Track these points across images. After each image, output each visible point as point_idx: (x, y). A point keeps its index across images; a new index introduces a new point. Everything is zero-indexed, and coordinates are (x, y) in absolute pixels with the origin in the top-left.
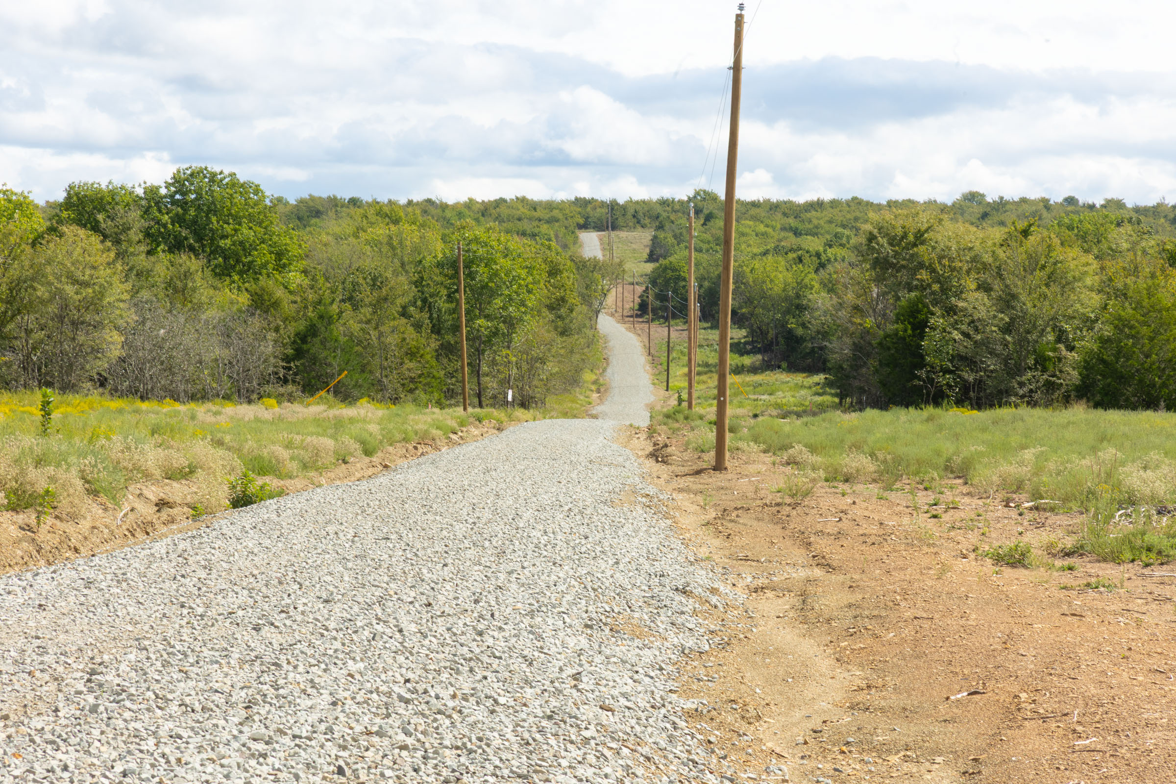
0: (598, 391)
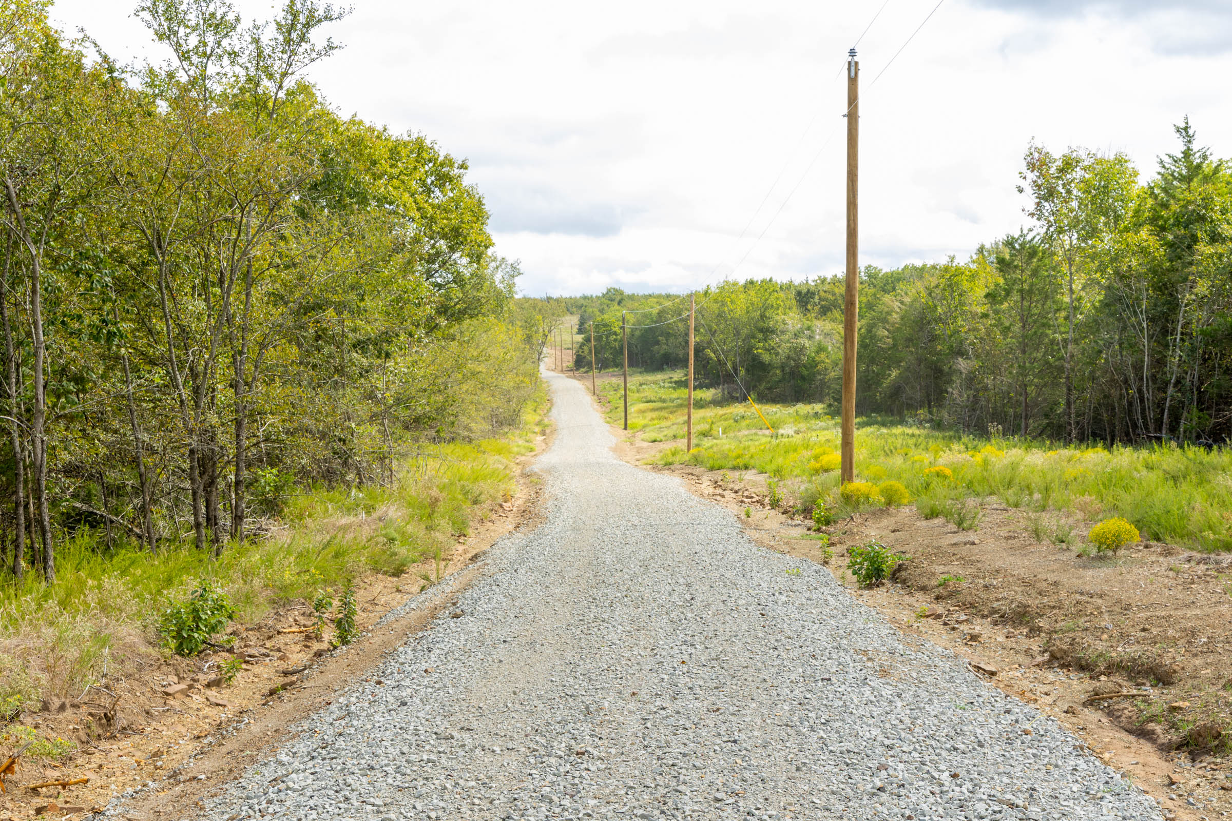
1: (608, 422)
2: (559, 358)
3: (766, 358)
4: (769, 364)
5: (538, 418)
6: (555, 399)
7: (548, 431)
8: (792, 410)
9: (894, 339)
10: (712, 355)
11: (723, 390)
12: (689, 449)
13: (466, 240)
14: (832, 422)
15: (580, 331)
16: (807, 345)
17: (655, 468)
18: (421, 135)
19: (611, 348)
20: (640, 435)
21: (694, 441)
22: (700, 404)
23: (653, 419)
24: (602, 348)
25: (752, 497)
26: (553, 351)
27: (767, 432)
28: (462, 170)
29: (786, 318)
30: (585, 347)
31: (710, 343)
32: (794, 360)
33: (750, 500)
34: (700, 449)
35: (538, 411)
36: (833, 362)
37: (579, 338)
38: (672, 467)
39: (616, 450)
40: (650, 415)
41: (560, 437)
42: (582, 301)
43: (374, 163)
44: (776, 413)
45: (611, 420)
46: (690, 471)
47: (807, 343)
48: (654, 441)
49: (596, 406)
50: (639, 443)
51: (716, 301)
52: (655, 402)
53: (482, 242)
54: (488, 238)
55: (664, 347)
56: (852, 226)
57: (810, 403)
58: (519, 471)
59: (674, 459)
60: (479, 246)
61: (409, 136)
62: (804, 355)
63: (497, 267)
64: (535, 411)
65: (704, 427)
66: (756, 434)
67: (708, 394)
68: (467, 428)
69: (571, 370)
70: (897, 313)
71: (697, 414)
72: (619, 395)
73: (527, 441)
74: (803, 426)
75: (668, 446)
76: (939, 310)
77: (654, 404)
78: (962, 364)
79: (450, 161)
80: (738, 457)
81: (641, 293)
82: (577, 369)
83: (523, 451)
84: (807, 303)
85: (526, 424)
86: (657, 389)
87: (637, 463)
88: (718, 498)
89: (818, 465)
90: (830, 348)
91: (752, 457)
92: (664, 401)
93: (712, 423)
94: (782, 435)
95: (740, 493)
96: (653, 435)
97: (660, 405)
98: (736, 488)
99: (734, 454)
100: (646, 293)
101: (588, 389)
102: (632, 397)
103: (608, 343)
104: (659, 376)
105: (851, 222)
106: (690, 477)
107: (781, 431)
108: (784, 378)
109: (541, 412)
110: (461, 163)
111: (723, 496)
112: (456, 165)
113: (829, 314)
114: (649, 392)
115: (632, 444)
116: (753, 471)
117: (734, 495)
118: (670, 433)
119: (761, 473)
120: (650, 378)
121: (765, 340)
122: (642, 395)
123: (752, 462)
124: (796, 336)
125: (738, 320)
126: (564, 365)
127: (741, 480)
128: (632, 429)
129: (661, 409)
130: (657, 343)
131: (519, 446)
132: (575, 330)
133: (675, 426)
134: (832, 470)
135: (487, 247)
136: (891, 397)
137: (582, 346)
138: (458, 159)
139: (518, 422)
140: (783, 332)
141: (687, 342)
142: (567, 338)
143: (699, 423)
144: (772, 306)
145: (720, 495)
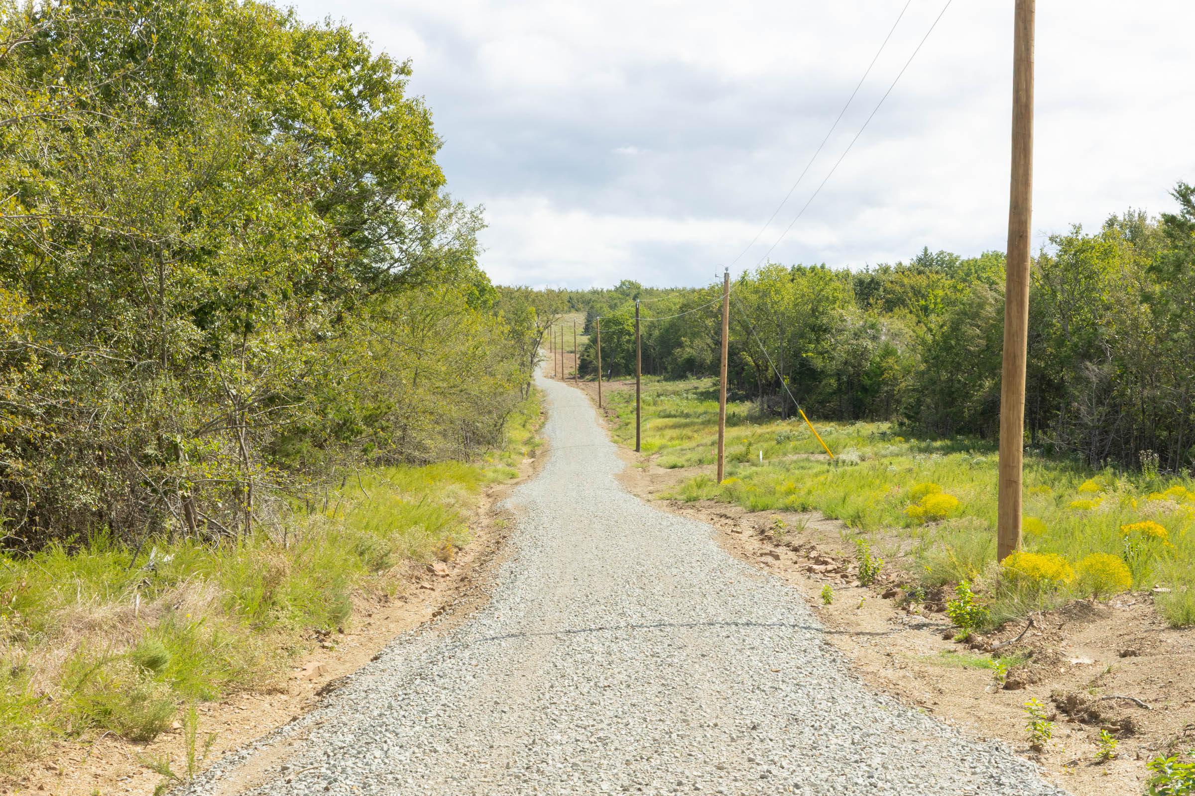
0: (532, 454)
1: (615, 442)
2: (559, 362)
3: (818, 363)
4: (822, 372)
5: (526, 435)
6: (550, 412)
7: (538, 453)
8: (850, 429)
9: (989, 339)
10: (749, 359)
11: (762, 403)
12: (719, 479)
13: (404, 173)
14: (906, 446)
15: (587, 330)
16: (870, 347)
17: (673, 503)
18: (344, 25)
19: (623, 350)
20: (656, 459)
21: (727, 468)
22: (734, 421)
23: (672, 439)
24: (612, 351)
25: (825, 563)
26: (553, 355)
27: (821, 457)
28: (402, 77)
29: (844, 312)
30: (592, 350)
31: (745, 343)
32: (854, 367)
33: (822, 567)
34: (734, 478)
35: (528, 425)
36: (904, 368)
37: (585, 339)
38: (697, 504)
39: (624, 478)
40: (669, 433)
41: (553, 459)
42: (590, 296)
43: (271, 58)
44: (831, 433)
45: (620, 440)
46: (723, 511)
47: (870, 345)
48: (673, 467)
49: (601, 421)
50: (654, 470)
51: (756, 292)
52: (675, 416)
53: (426, 177)
54: (437, 172)
55: (688, 350)
56: (1024, 100)
57: (873, 421)
58: (488, 506)
59: (700, 493)
60: (423, 183)
61: (328, 25)
62: (866, 360)
63: (450, 215)
64: (524, 426)
65: (739, 449)
66: (807, 460)
67: (743, 409)
68: (420, 446)
69: (574, 378)
70: (991, 304)
71: (730, 433)
72: (631, 409)
73: (509, 465)
74: (868, 450)
75: (692, 475)
76: (1059, 297)
77: (674, 420)
78: (1093, 370)
79: (386, 61)
80: (789, 493)
81: (661, 288)
82: (582, 377)
83: (501, 477)
84: (868, 295)
85: (510, 442)
86: (678, 401)
87: (650, 497)
88: (769, 559)
89: (920, 510)
90: (899, 352)
91: (809, 493)
92: (687, 416)
93: (750, 444)
94: (844, 462)
95: (803, 552)
96: (673, 459)
97: (683, 421)
98: (796, 543)
99: (783, 489)
100: (668, 288)
101: (593, 399)
102: (646, 410)
103: (619, 344)
104: (681, 385)
105: (1022, 94)
106: (723, 521)
107: (842, 456)
108: (839, 389)
109: (533, 429)
110: (401, 65)
111: (777, 558)
112: (394, 69)
113: (896, 310)
114: (669, 404)
115: (644, 471)
116: (817, 515)
117: (792, 555)
118: (695, 456)
119: (829, 518)
120: (670, 386)
121: (818, 341)
122: (660, 408)
123: (811, 501)
124: (856, 336)
125: (783, 314)
126: (566, 372)
127: (801, 529)
128: (646, 450)
129: (686, 425)
130: (680, 345)
131: (495, 471)
132: (581, 329)
133: (701, 448)
134: (943, 517)
135: (435, 185)
136: (983, 413)
137: (587, 348)
138: (398, 59)
139: (499, 440)
140: (840, 331)
141: (719, 343)
142: (569, 338)
143: (731, 444)
144: (828, 298)
145: (771, 554)
